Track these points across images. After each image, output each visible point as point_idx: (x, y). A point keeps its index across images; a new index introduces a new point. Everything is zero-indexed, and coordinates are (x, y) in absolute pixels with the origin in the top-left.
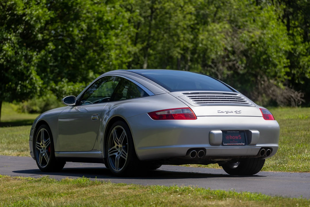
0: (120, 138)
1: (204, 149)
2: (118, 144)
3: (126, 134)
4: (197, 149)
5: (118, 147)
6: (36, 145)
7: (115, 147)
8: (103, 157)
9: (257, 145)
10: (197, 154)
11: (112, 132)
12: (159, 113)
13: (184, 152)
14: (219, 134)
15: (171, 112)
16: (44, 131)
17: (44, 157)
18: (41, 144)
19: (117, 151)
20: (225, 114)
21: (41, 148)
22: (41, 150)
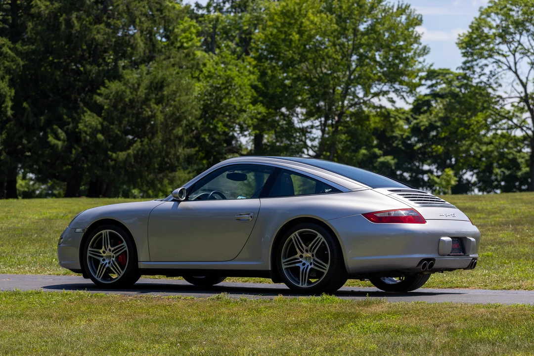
0: (310, 245)
1: (433, 259)
2: (303, 253)
3: (323, 239)
4: (428, 260)
5: (301, 256)
6: (88, 252)
7: (297, 256)
8: (270, 269)
9: (471, 256)
10: (427, 266)
11: (292, 236)
12: (378, 215)
13: (415, 264)
14: (449, 242)
15: (393, 214)
16: (110, 233)
17: (112, 268)
18: (101, 251)
19: (301, 262)
20: (444, 218)
21: (102, 257)
22: (101, 259)
